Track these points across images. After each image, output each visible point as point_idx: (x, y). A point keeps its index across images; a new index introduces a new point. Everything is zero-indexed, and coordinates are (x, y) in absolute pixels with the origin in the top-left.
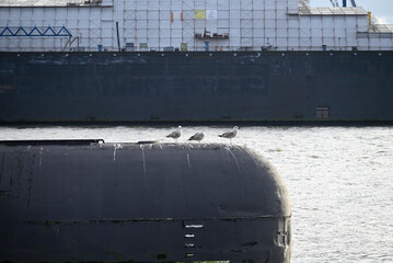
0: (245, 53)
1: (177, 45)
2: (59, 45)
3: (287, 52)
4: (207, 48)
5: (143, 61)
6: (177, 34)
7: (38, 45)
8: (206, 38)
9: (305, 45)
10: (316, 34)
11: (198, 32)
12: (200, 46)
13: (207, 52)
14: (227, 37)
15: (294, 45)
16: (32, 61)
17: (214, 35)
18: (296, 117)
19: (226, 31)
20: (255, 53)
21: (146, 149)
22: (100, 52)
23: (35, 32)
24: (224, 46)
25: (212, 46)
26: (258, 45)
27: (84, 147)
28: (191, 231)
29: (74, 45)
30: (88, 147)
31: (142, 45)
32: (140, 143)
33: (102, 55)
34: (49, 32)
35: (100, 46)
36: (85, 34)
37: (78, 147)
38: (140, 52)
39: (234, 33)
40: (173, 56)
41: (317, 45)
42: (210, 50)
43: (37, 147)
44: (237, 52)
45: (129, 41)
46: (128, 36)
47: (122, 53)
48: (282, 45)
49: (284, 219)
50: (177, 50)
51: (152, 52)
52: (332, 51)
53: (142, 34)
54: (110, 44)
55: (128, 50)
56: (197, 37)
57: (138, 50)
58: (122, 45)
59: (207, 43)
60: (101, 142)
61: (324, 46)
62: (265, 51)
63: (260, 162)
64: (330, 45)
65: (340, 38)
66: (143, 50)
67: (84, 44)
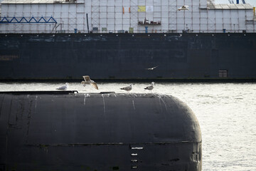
0: (172, 34)
1: (126, 29)
2: (48, 29)
3: (199, 34)
4: (146, 31)
5: (104, 39)
6: (126, 22)
7: (34, 29)
8: (146, 24)
9: (211, 29)
10: (219, 21)
11: (140, 20)
12: (142, 30)
13: (147, 34)
14: (159, 24)
15: (204, 29)
16: (31, 40)
17: (152, 22)
18: (205, 77)
19: (159, 20)
20: (178, 34)
21: (106, 97)
22: (76, 34)
23: (33, 20)
24: (157, 30)
25: (150, 30)
26: (180, 29)
27: (64, 96)
28: (135, 151)
29: (59, 29)
30: (67, 96)
31: (103, 29)
32: (101, 93)
33: (77, 35)
34: (42, 20)
35: (76, 30)
36: (66, 22)
37: (61, 96)
38: (102, 34)
39: (165, 21)
40: (124, 36)
41: (219, 29)
42: (149, 32)
43: (33, 96)
44: (166, 34)
45: (95, 26)
46: (94, 23)
47: (90, 34)
48: (196, 29)
49: (197, 143)
50: (126, 32)
51: (110, 34)
52: (229, 33)
53: (103, 22)
54: (82, 28)
55: (94, 32)
56: (140, 23)
57: (101, 32)
58: (91, 29)
59: (146, 28)
60: (75, 93)
61: (224, 30)
62: (184, 33)
63: (181, 106)
64: (228, 29)
65: (234, 24)
66: (104, 32)
67: (65, 28)
